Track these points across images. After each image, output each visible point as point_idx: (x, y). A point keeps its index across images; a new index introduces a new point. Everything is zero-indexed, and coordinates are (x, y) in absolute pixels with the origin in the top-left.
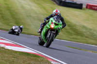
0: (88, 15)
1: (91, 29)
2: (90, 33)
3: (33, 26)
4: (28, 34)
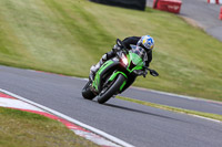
0: (158, 24)
1: (164, 57)
2: (163, 65)
3: (32, 50)
4: (21, 67)
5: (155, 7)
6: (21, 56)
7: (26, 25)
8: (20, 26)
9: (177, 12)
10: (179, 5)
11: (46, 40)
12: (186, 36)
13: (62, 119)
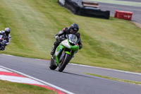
1: (122, 48)
3: (39, 46)
5: (116, 16)
6: (32, 50)
7: (34, 31)
8: (30, 31)
9: (130, 19)
10: (131, 15)
11: (47, 40)
12: (136, 35)
13: (56, 90)
